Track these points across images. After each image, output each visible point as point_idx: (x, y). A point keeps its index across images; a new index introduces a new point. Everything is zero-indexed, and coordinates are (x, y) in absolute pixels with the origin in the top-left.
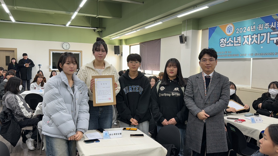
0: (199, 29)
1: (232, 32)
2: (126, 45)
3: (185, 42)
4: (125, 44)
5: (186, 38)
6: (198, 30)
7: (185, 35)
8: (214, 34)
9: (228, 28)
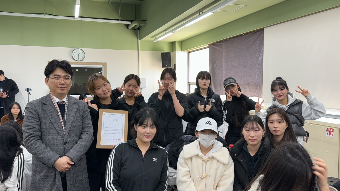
2: (182, 51)
4: (180, 50)
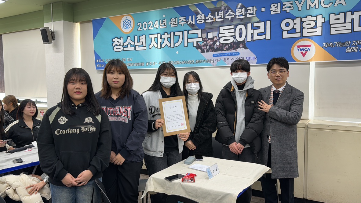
0: (74, 20)
1: (130, 29)
3: (53, 41)
5: (54, 34)
6: (74, 22)
7: (51, 29)
8: (102, 31)
9: (125, 22)
